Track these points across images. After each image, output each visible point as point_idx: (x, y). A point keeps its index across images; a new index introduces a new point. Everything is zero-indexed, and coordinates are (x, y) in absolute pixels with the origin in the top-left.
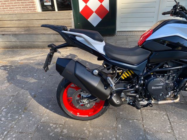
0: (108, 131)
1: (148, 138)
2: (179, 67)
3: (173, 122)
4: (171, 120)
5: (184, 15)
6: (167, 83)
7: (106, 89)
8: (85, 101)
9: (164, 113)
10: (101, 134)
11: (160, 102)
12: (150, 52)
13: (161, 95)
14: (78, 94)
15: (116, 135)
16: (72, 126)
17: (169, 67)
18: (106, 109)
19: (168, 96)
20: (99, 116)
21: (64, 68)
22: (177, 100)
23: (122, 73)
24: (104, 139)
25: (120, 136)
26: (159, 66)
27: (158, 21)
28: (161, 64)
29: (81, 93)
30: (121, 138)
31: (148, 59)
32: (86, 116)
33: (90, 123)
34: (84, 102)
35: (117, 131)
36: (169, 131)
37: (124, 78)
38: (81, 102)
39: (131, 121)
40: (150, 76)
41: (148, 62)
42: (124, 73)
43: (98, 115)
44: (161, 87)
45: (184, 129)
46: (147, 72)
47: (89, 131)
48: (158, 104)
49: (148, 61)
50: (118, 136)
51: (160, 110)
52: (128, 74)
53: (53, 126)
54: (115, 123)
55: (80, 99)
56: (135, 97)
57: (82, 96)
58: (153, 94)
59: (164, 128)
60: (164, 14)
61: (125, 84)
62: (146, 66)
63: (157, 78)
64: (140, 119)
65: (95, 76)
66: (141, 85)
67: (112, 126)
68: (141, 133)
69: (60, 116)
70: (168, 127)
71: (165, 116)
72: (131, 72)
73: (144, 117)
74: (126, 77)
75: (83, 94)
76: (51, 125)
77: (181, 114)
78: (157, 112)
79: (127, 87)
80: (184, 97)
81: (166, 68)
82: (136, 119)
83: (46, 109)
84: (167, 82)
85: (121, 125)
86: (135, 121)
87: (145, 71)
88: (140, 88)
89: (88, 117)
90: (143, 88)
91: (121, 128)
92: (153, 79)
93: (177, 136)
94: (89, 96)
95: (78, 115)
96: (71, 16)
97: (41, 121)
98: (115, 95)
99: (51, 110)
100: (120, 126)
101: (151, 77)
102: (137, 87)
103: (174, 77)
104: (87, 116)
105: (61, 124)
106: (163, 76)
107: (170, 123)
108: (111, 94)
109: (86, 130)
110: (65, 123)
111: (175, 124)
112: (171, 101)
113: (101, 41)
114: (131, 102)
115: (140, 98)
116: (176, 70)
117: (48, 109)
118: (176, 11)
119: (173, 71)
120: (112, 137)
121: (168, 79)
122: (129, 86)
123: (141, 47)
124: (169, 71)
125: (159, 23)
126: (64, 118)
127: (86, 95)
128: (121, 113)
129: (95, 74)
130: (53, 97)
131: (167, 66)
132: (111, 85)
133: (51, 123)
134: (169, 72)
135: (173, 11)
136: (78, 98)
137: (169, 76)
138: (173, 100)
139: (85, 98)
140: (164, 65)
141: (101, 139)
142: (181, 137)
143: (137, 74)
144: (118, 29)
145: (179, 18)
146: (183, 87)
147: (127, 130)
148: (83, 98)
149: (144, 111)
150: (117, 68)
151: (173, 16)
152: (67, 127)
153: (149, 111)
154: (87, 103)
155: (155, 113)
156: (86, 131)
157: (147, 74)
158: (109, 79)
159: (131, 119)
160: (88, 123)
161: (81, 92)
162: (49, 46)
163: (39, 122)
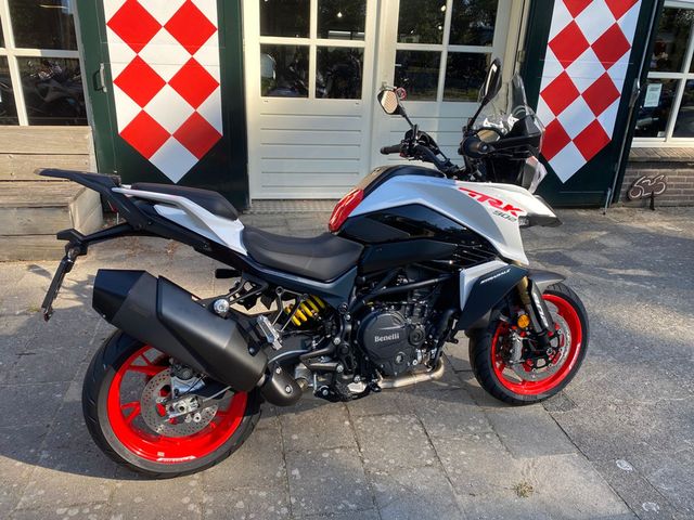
0: (263, 494)
1: (379, 489)
2: (433, 281)
3: (436, 437)
4: (430, 432)
5: (431, 156)
6: (410, 326)
7: (253, 354)
8: (187, 404)
9: (413, 419)
10: (240, 504)
11: (399, 383)
12: (363, 247)
13: (398, 359)
14: (162, 385)
15: (288, 500)
16: (138, 500)
17: (409, 283)
18: (250, 426)
19: (415, 363)
20: (229, 453)
21: (123, 298)
22: (439, 373)
23: (294, 308)
24: (251, 516)
25: (299, 499)
26: (386, 280)
27: (373, 169)
28: (392, 274)
29: (173, 379)
30: (303, 505)
31: (359, 263)
32: (187, 458)
33: (203, 482)
34: (182, 408)
35: (288, 490)
36: (429, 462)
37: (299, 324)
38: (172, 409)
39: (326, 455)
40: (366, 310)
41: (360, 273)
42: (300, 309)
43: (224, 449)
44: (396, 336)
45: (465, 450)
46: (359, 299)
47: (202, 506)
48: (393, 388)
49: (358, 269)
50: (293, 501)
51: (403, 414)
52: (311, 309)
53: (66, 513)
54: (281, 468)
55: (170, 399)
56: (333, 371)
57: (177, 390)
58: (379, 359)
59: (417, 456)
60: (386, 151)
61: (304, 338)
62: (356, 284)
63: (384, 311)
64: (350, 444)
65: (219, 319)
66: (346, 337)
67: (274, 477)
68: (358, 481)
69: (90, 478)
70: (425, 453)
71: (416, 427)
72: (316, 304)
73: (362, 437)
74: (305, 319)
75: (177, 384)
76: (60, 511)
77: (454, 414)
78: (394, 419)
79: (311, 344)
80: (456, 372)
81: (402, 284)
82: (341, 447)
83: (28, 467)
84: (409, 321)
85: (299, 469)
86: (337, 451)
87: (354, 298)
88: (346, 344)
89: (193, 460)
90: (352, 343)
91: (299, 477)
92: (375, 315)
93: (450, 470)
94: (198, 386)
95: (160, 459)
96: (87, 143)
97: (18, 507)
98: (278, 371)
99: (50, 464)
100: (296, 472)
101: (370, 311)
102: (337, 340)
103: (423, 307)
104: (192, 457)
105: (98, 503)
106: (398, 307)
107: (430, 440)
108: (268, 372)
109: (190, 503)
110: (111, 496)
111: (442, 441)
112: (426, 377)
113: (232, 217)
114: (324, 389)
115: (346, 374)
116: (426, 290)
117: (40, 465)
118: (411, 145)
119: (419, 292)
120: (278, 508)
121: (411, 314)
122: (317, 340)
123: (338, 235)
124: (412, 291)
125: (376, 175)
126: (107, 481)
127: (187, 386)
128: (295, 437)
129: (220, 310)
130: (51, 423)
131: (405, 280)
132: (269, 340)
133: (59, 506)
134: (412, 296)
135: (405, 146)
136: (160, 400)
137: (412, 307)
138: (430, 373)
139: (185, 395)
140: (397, 277)
141: (243, 518)
142: (459, 472)
143: (335, 307)
144: (254, 194)
145: (419, 163)
146: (446, 332)
147: (319, 481)
148: (179, 396)
149: (359, 421)
150: (280, 291)
151: (406, 156)
152: (123, 506)
153: (373, 419)
154: (191, 410)
155: (389, 423)
156: (192, 507)
157: (359, 305)
158: (262, 322)
159: (325, 450)
160: (194, 481)
161: (173, 375)
162: (61, 236)
163: (9, 509)
